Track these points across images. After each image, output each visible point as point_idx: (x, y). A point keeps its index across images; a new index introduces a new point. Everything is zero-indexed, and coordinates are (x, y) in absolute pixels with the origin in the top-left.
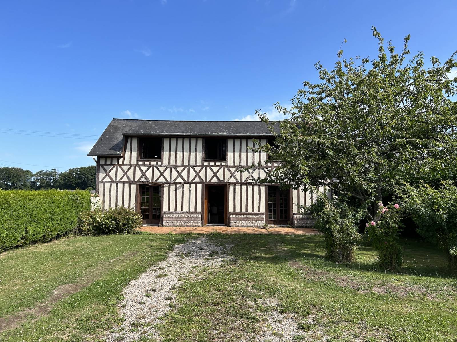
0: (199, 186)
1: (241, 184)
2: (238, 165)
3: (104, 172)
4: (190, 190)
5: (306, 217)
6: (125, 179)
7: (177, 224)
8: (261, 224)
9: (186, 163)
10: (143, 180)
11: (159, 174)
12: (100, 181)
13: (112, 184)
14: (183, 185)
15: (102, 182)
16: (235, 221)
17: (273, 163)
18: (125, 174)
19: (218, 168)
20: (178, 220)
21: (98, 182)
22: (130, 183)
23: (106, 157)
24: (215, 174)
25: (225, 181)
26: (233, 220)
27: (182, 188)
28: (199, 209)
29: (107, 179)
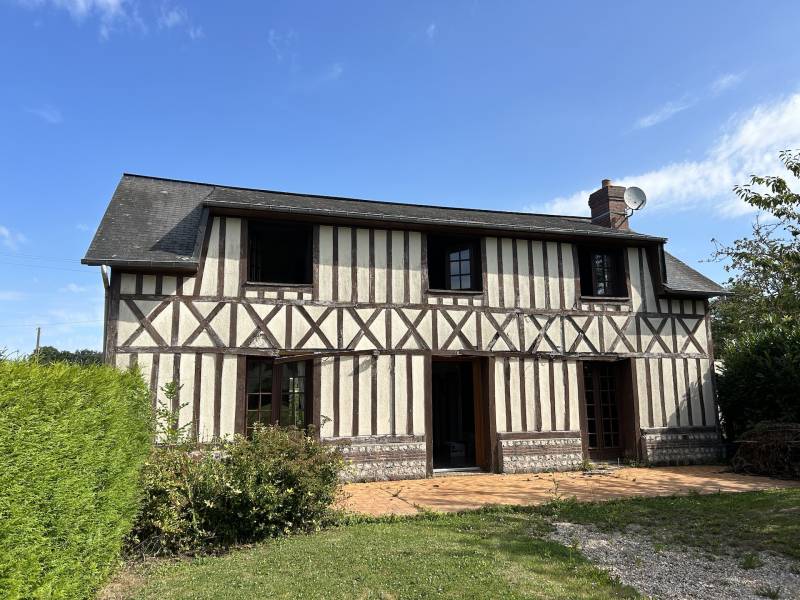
0: (418, 362)
1: (523, 356)
2: (513, 305)
3: (133, 317)
4: (393, 373)
5: (670, 438)
6: (204, 340)
7: (364, 473)
8: (575, 462)
9: (381, 297)
10: (260, 343)
11: (308, 327)
12: (119, 344)
13: (162, 355)
14: (375, 358)
15: (126, 348)
16: (514, 458)
17: (592, 304)
18: (205, 324)
19: (464, 313)
20: (364, 462)
21: (112, 349)
22: (219, 352)
23: (140, 272)
24: (457, 330)
25: (484, 349)
26: (508, 455)
27: (372, 368)
28: (420, 427)
29: (145, 340)
